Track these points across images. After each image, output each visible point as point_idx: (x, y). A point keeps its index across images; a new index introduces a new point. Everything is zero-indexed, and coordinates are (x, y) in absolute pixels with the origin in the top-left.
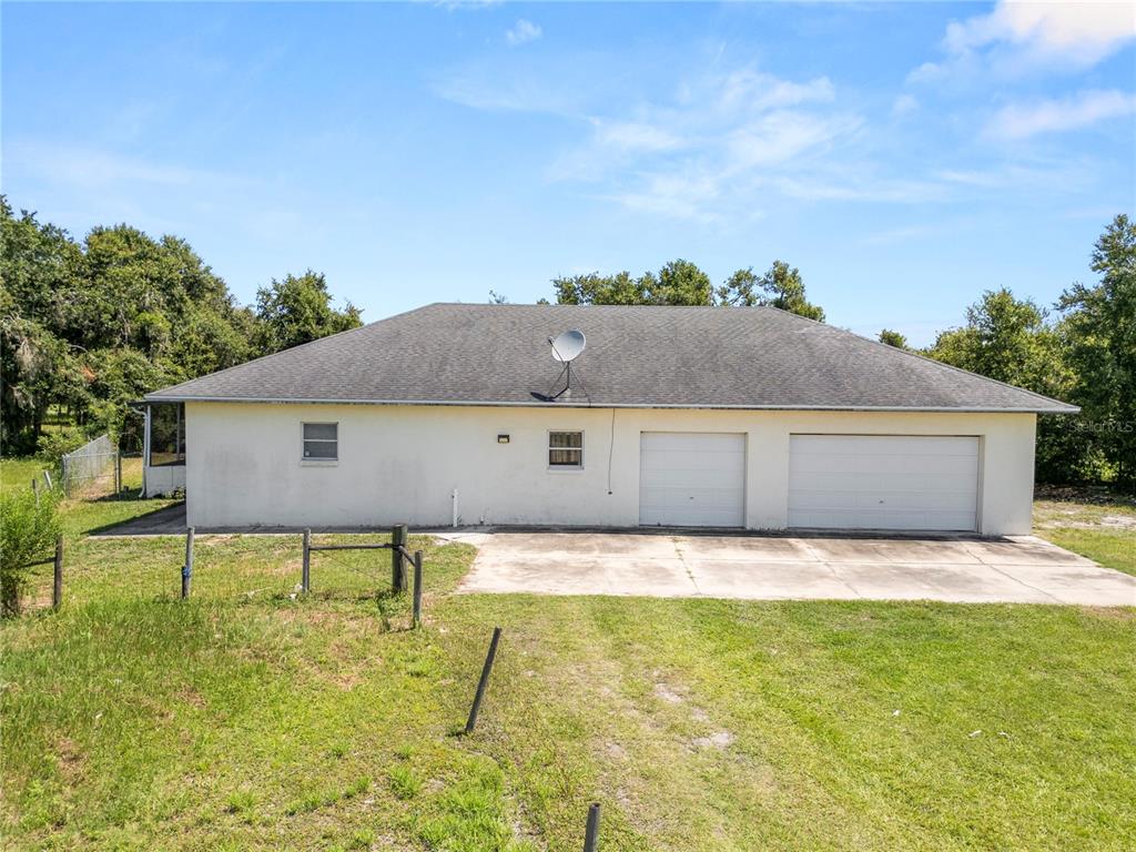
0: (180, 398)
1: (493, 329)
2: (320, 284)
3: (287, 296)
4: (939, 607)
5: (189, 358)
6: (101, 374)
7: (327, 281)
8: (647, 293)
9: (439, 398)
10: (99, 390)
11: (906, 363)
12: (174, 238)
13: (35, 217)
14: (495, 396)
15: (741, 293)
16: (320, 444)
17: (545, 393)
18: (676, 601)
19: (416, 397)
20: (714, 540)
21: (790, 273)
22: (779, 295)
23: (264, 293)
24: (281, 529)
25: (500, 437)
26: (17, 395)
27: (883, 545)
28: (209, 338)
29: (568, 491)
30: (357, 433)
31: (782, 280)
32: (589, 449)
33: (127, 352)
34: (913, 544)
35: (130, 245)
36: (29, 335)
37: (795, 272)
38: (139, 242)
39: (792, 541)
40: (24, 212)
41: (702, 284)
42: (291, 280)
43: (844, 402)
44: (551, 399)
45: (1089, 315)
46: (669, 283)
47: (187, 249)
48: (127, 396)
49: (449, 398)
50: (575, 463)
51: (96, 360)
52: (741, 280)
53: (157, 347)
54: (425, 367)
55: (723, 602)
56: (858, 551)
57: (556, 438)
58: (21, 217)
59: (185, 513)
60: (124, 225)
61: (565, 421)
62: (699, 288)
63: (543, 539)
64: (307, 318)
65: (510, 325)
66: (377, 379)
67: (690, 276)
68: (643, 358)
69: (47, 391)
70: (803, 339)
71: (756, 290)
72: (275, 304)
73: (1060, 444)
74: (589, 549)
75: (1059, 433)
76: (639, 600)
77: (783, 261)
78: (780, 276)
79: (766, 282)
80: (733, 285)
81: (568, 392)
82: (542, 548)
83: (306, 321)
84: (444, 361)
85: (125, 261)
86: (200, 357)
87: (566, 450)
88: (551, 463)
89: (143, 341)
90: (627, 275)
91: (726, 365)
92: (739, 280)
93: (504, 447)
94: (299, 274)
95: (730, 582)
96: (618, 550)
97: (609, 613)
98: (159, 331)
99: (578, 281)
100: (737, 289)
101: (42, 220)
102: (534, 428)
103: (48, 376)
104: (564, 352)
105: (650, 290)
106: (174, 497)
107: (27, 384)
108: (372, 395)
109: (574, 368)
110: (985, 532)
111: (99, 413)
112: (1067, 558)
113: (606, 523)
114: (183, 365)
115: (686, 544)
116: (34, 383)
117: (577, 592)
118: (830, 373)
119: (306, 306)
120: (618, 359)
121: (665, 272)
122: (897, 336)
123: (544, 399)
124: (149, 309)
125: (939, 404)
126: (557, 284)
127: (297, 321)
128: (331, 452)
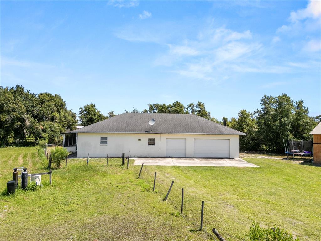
0: (76, 132)
1: (137, 118)
2: (94, 106)
3: (87, 109)
4: (214, 167)
5: (62, 123)
6: (44, 127)
7: (96, 106)
8: (169, 108)
9: (127, 132)
10: (44, 131)
11: (217, 126)
12: (57, 95)
13: (30, 91)
14: (138, 131)
15: (191, 108)
16: (104, 141)
17: (148, 131)
18: (171, 166)
19: (123, 132)
20: (180, 159)
21: (202, 104)
22: (200, 109)
23: (81, 108)
24: (96, 158)
25: (139, 139)
26: (25, 132)
27: (211, 159)
28: (66, 118)
29: (152, 150)
30: (111, 139)
31: (200, 106)
32: (156, 142)
33: (50, 122)
34: (216, 159)
35: (49, 97)
36: (28, 118)
37: (203, 104)
38: (51, 96)
39: (194, 159)
40: (27, 90)
41: (182, 107)
42: (87, 105)
43: (203, 133)
44: (149, 132)
45: (259, 115)
46: (174, 106)
47: (60, 97)
48: (50, 132)
49: (129, 132)
50: (153, 145)
51: (43, 124)
52: (191, 105)
53: (56, 121)
54: (124, 126)
55: (178, 166)
56: (205, 160)
57: (150, 140)
58: (26, 91)
59: (77, 155)
60: (47, 92)
61: (151, 136)
62: (181, 107)
63: (147, 159)
64: (92, 114)
65: (140, 118)
66: (115, 128)
67: (179, 105)
68: (167, 124)
69: (32, 131)
70: (198, 121)
71: (194, 108)
72: (83, 111)
73: (255, 142)
74: (156, 160)
75: (255, 140)
76: (164, 166)
77: (200, 101)
78: (200, 105)
79: (197, 106)
80: (189, 106)
81: (152, 131)
82: (147, 160)
83: (91, 115)
84: (128, 125)
85: (48, 101)
86: (63, 123)
87: (152, 142)
88: (149, 145)
89: (53, 119)
90: (165, 104)
91: (182, 126)
92: (190, 105)
93: (139, 141)
94: (89, 104)
95: (181, 164)
96: (162, 160)
97: (159, 167)
98: (56, 117)
99: (154, 105)
100: (190, 107)
101: (32, 92)
102: (145, 138)
103: (32, 128)
104: (151, 123)
105: (170, 108)
106: (70, 153)
107: (27, 129)
108: (114, 131)
109: (153, 126)
110: (231, 157)
111: (44, 136)
112: (243, 161)
113: (159, 156)
114: (61, 125)
115: (174, 159)
116: (29, 129)
117: (154, 165)
118: (202, 128)
119: (92, 111)
120: (162, 124)
121: (173, 104)
122: (226, 118)
123: (147, 132)
124: (54, 112)
125: (221, 133)
126: (149, 106)
127: (89, 115)
128: (106, 142)
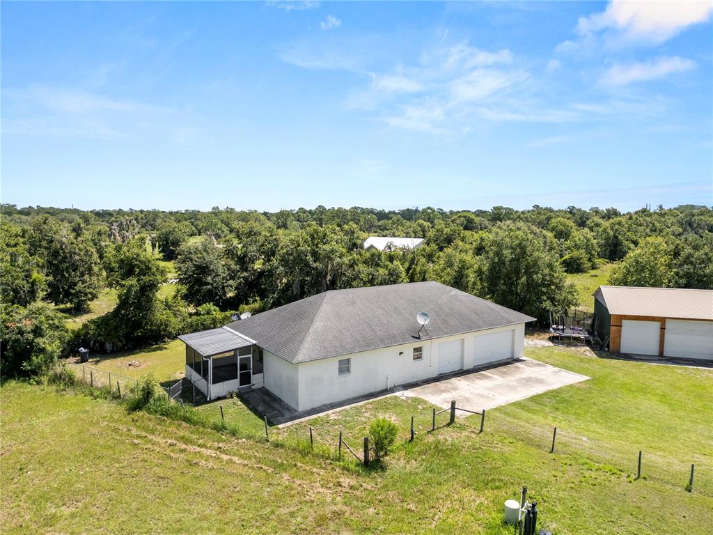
9: (388, 344)
14: (402, 339)
16: (344, 367)
17: (415, 335)
19: (382, 345)
20: (467, 378)
25: (400, 353)
27: (504, 369)
30: (357, 362)
32: (424, 352)
39: (483, 373)
49: (392, 343)
50: (420, 358)
57: (415, 350)
61: (417, 344)
70: (457, 297)
81: (421, 334)
87: (418, 354)
88: (413, 359)
91: (449, 313)
93: (401, 357)
102: (409, 348)
104: (421, 320)
108: (367, 346)
110: (515, 358)
113: (429, 377)
115: (464, 382)
118: (476, 314)
128: (348, 370)
